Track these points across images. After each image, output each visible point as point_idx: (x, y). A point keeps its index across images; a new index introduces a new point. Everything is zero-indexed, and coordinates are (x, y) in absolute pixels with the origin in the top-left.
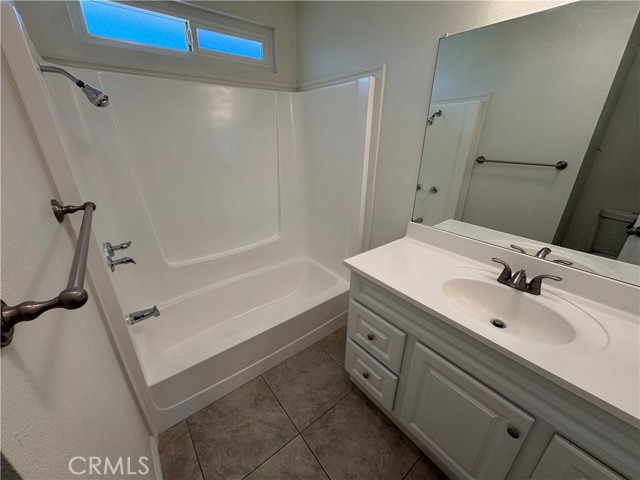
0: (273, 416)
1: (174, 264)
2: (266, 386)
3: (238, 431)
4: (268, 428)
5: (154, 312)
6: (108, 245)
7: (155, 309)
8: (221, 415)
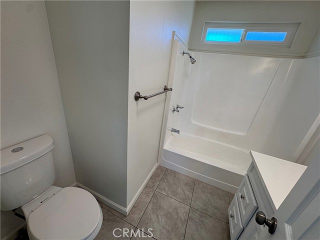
0: (187, 193)
1: (193, 122)
2: (194, 184)
3: (175, 184)
4: (183, 193)
5: (178, 132)
6: (178, 106)
7: (179, 131)
8: (175, 176)
